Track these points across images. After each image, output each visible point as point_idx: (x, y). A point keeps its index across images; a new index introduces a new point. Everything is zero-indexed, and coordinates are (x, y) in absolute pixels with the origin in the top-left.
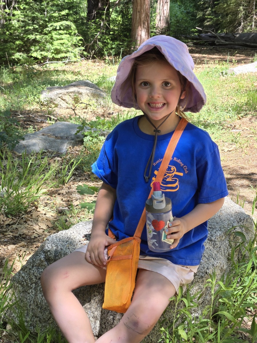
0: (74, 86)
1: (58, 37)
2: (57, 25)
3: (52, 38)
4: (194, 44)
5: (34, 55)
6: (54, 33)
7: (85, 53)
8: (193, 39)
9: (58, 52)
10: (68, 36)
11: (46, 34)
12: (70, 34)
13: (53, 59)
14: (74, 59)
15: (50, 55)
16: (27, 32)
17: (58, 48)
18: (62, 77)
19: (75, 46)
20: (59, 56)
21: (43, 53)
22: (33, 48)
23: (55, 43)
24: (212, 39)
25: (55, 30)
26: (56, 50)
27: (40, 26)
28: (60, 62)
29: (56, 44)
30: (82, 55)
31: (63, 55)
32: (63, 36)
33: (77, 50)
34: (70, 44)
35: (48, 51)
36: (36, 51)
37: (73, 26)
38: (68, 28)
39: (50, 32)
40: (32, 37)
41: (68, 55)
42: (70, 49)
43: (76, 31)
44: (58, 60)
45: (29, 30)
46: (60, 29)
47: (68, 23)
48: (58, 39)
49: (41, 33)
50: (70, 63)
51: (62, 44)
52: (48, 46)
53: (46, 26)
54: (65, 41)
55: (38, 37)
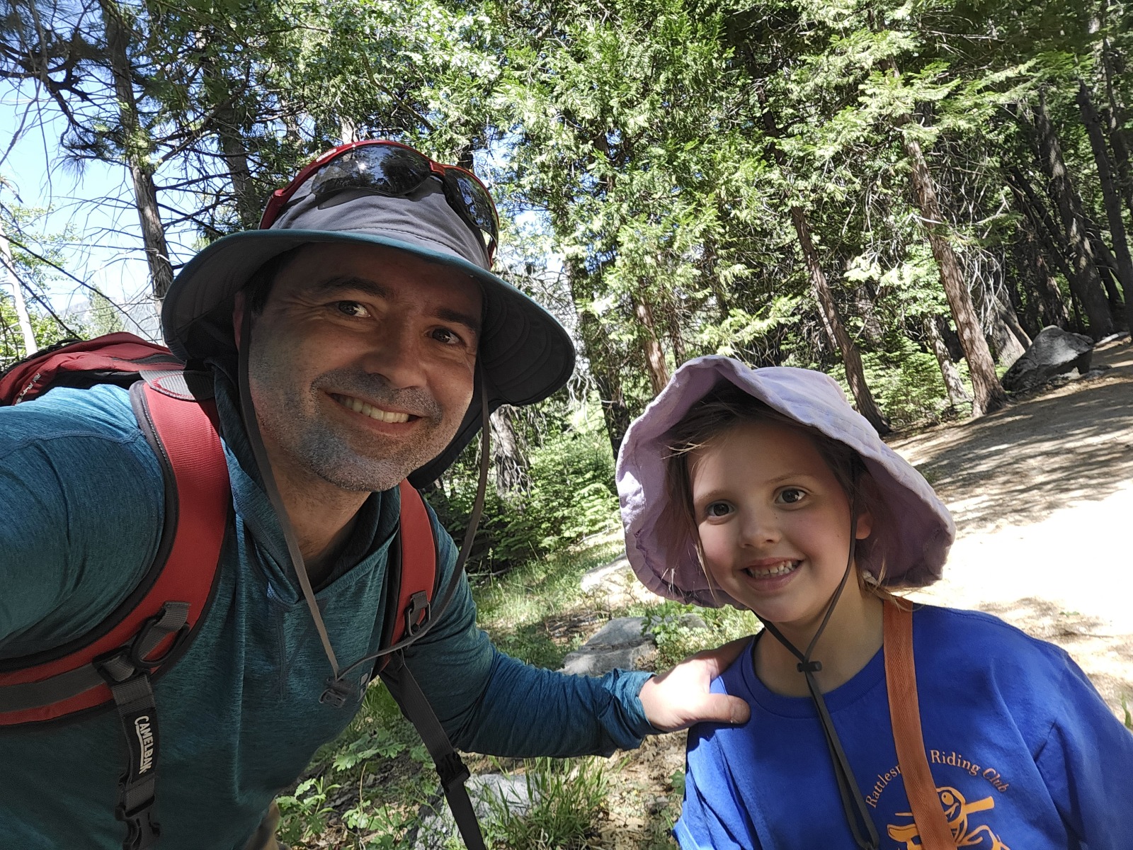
1: (589, 505)
3: (582, 509)
5: (567, 534)
6: (583, 503)
9: (593, 522)
10: (601, 500)
11: (574, 506)
12: (602, 497)
13: (591, 532)
14: (615, 526)
15: (585, 529)
16: (553, 510)
17: (593, 517)
18: (604, 552)
20: (596, 528)
21: (576, 529)
22: (563, 527)
23: (587, 513)
25: (584, 498)
26: (591, 521)
27: (565, 499)
28: (600, 534)
31: (601, 524)
32: (595, 503)
34: (605, 509)
35: (582, 525)
36: (568, 529)
37: (603, 486)
38: (597, 491)
39: (578, 502)
40: (559, 514)
42: (607, 516)
43: (609, 492)
44: (596, 532)
45: (554, 507)
46: (590, 495)
47: (597, 485)
48: (589, 508)
49: (568, 507)
50: (611, 532)
51: (596, 512)
52: (580, 519)
53: (573, 497)
55: (566, 512)
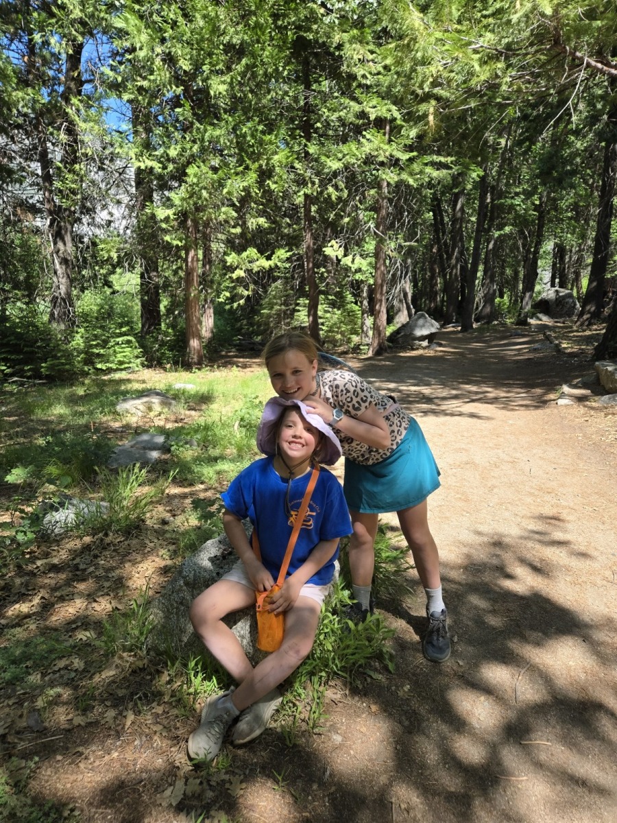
0: (146, 396)
1: (121, 350)
2: (120, 340)
3: (115, 351)
4: (237, 350)
5: (99, 366)
6: (117, 348)
7: (146, 363)
8: (235, 346)
9: (121, 363)
10: (130, 349)
11: (109, 348)
12: (131, 347)
13: (118, 369)
14: (137, 369)
15: (114, 366)
16: (91, 347)
17: (122, 359)
19: (137, 357)
20: (123, 367)
21: (107, 364)
22: (97, 361)
24: (251, 346)
25: (118, 344)
26: (119, 361)
27: (103, 341)
28: (124, 372)
29: (120, 357)
30: (143, 365)
31: (126, 365)
32: (125, 350)
33: (139, 361)
34: (132, 356)
35: (112, 363)
36: (101, 363)
37: (133, 340)
38: (129, 342)
39: (112, 346)
40: (96, 351)
41: (131, 365)
42: (132, 360)
43: (137, 344)
44: (122, 370)
46: (122, 343)
47: (130, 338)
48: (120, 352)
49: (104, 347)
51: (125, 356)
52: (112, 358)
53: (109, 342)
54: (128, 353)
